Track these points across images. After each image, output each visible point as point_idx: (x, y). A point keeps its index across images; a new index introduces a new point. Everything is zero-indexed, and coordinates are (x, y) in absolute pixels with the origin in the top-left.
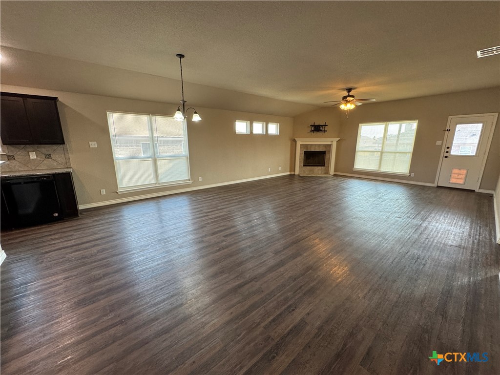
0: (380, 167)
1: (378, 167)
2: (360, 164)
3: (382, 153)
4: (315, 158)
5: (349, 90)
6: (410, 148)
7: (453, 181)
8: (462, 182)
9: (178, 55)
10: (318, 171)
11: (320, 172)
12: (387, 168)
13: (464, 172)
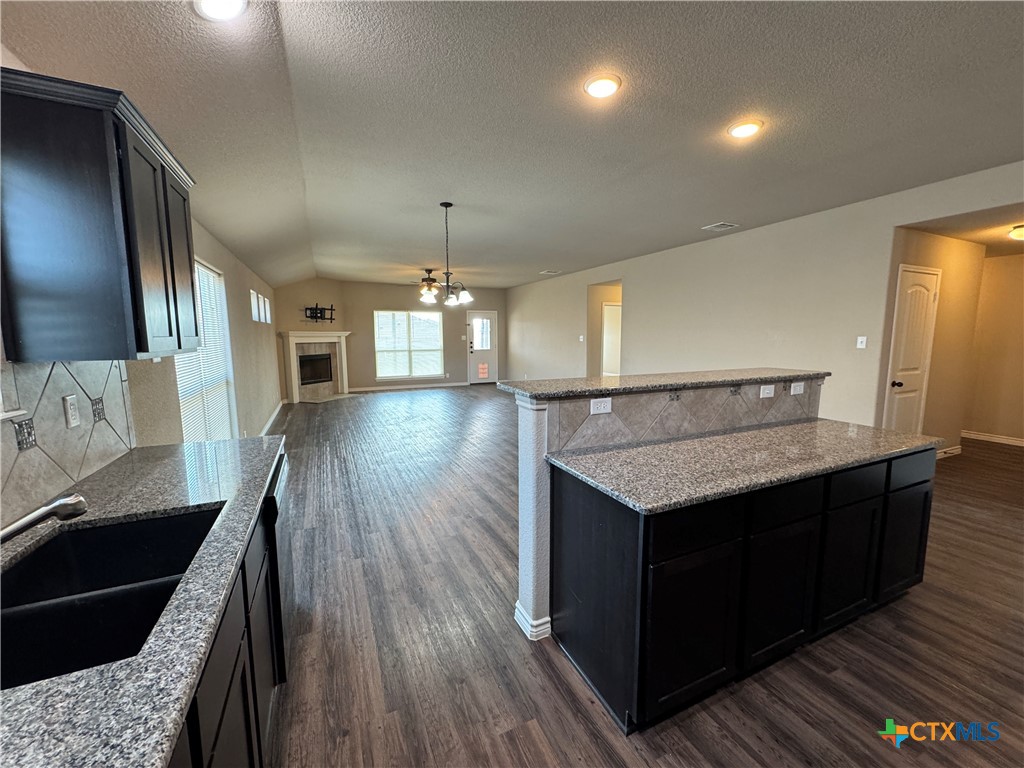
0: (411, 371)
1: (408, 370)
2: (385, 369)
3: (410, 352)
4: (316, 368)
5: (429, 271)
6: (440, 344)
7: (481, 376)
8: (486, 376)
9: (442, 204)
10: (323, 391)
11: (327, 392)
12: (419, 372)
13: (486, 366)
